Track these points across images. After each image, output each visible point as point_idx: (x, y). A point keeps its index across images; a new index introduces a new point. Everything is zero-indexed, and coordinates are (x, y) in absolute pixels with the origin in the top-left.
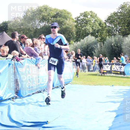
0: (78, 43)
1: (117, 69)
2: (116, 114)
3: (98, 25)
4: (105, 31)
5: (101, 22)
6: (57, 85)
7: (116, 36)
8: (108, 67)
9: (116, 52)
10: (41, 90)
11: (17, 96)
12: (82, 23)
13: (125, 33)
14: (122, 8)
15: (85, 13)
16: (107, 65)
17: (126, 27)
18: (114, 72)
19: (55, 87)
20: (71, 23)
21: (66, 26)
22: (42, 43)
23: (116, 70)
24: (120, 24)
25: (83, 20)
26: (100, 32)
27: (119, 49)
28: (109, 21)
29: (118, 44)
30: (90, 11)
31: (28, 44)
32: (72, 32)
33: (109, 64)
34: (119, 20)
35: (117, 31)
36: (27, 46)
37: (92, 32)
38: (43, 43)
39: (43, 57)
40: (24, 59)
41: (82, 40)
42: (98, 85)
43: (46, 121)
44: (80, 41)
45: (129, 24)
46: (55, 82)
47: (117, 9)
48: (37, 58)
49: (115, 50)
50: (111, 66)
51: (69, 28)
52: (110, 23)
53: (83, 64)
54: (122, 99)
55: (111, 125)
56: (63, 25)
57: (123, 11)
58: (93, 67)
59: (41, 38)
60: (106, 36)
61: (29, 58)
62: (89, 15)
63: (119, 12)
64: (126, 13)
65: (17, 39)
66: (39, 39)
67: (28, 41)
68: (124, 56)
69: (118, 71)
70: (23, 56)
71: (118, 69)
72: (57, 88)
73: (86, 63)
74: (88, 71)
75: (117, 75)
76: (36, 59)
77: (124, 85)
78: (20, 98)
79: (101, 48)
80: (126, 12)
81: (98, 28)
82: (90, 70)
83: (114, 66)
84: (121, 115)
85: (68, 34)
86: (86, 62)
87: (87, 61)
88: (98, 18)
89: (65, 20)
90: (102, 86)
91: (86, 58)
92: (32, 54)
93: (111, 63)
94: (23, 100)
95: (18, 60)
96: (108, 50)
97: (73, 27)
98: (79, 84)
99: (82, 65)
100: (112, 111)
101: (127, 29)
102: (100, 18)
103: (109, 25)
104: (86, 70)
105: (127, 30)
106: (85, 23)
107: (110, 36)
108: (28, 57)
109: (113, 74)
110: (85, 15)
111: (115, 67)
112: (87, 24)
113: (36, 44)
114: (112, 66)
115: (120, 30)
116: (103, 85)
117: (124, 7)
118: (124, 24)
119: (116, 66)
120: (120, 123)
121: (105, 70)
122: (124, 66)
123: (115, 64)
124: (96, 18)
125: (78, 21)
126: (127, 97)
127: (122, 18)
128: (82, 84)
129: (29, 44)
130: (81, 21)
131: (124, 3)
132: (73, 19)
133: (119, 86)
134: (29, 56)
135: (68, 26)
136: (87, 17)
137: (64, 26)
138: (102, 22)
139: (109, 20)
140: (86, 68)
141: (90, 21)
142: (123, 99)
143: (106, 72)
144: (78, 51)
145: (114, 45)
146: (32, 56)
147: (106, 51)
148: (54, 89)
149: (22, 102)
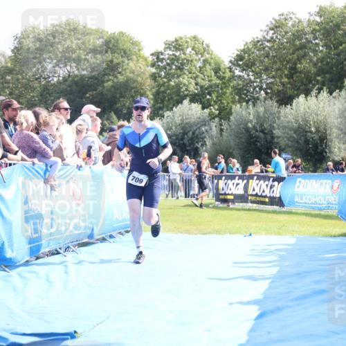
1: (261, 191)
2: (259, 310)
3: (213, 74)
4: (230, 88)
5: (219, 64)
6: (102, 234)
7: (259, 102)
8: (238, 184)
9: (259, 144)
10: (60, 248)
13: (282, 95)
14: (276, 27)
15: (176, 41)
16: (236, 181)
17: (286, 80)
18: (253, 198)
19: (97, 240)
20: (140, 68)
21: (127, 77)
22: (62, 120)
23: (259, 194)
24: (269, 72)
25: (174, 59)
26: (218, 92)
27: (265, 138)
28: (241, 63)
29: (265, 125)
30: (193, 35)
31: (22, 124)
32: (142, 91)
33: (241, 177)
34: (266, 60)
35: (261, 88)
36: (22, 130)
37: (196, 91)
38: (64, 121)
39: (63, 160)
40: (14, 164)
41: (167, 114)
42: (210, 233)
43: (70, 330)
44: (163, 116)
45: (292, 72)
47: (261, 31)
48: (47, 161)
49: (256, 141)
50: (245, 181)
51: (135, 81)
52: (244, 70)
53: (171, 178)
54: (275, 270)
55: (244, 339)
56: (120, 73)
57: (277, 37)
59: (59, 109)
60: (233, 102)
61: (26, 160)
62: (187, 47)
63: (269, 38)
64: (287, 43)
66: (53, 111)
67: (22, 118)
68: (280, 155)
69: (264, 194)
70: (9, 155)
71: (264, 191)
72: (101, 242)
73: (180, 174)
74: (186, 197)
75: (262, 207)
76: (47, 165)
77: (279, 234)
78: (4, 270)
79: (219, 136)
80: (285, 40)
81: (211, 81)
82: (192, 193)
83: (253, 183)
84: (272, 312)
85: (132, 96)
86: (181, 172)
87: (181, 169)
88: (211, 55)
89: (126, 61)
90: (221, 236)
91: (180, 161)
92: (34, 152)
93: (247, 174)
94: (9, 276)
96: (238, 141)
97: (146, 79)
99: (169, 179)
100: (249, 303)
101: (289, 83)
102: (219, 56)
103: (241, 74)
104: (179, 194)
105: (289, 86)
107: (244, 104)
108: (23, 160)
109: (250, 204)
110: (177, 45)
111: (257, 184)
112: (182, 70)
113: (46, 124)
114: (248, 182)
115: (270, 86)
116: (225, 233)
117: (279, 27)
118: (279, 72)
119: (258, 181)
120: (269, 333)
121: (230, 193)
122: (281, 183)
123: (255, 178)
124: (207, 56)
125: (158, 62)
126: (287, 263)
127: (276, 56)
128: (169, 231)
129: (25, 125)
130: (168, 61)
131: (280, 15)
132: (146, 60)
133: (266, 234)
134: (28, 156)
135: (131, 75)
136: (182, 50)
137: (123, 75)
138: (222, 66)
139: (241, 60)
140: (179, 187)
141: (192, 61)
142: (277, 269)
143: (232, 197)
145: (254, 127)
146: (34, 157)
147: (232, 144)
148: (93, 243)
149: (6, 281)
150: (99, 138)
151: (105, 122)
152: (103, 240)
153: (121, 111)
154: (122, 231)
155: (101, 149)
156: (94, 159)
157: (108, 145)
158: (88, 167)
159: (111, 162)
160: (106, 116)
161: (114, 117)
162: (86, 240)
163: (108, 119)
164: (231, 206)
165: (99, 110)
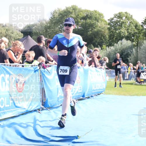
0: (112, 48)
3: (135, 28)
4: (142, 34)
6: (88, 95)
8: (145, 75)
11: (43, 107)
12: (116, 26)
16: (145, 73)
19: (86, 98)
20: (103, 25)
21: (97, 29)
25: (116, 22)
26: (137, 36)
30: (125, 12)
32: (104, 35)
37: (128, 35)
40: (52, 66)
42: (134, 95)
43: (76, 135)
44: (114, 45)
46: (86, 92)
51: (101, 31)
58: (129, 76)
60: (143, 40)
62: (124, 16)
65: (43, 44)
70: (50, 62)
72: (88, 99)
74: (123, 80)
78: (47, 110)
79: (137, 54)
81: (134, 31)
82: (125, 78)
85: (100, 37)
88: (133, 20)
89: (97, 22)
90: (138, 97)
94: (50, 112)
95: (44, 67)
97: (106, 30)
98: (112, 94)
102: (136, 20)
106: (119, 26)
108: (55, 64)
110: (120, 16)
112: (121, 26)
116: (140, 95)
121: (142, 78)
125: (111, 23)
128: (116, 94)
130: (115, 23)
132: (106, 21)
135: (100, 29)
136: (122, 18)
137: (95, 29)
138: (138, 24)
141: (125, 22)
143: (143, 80)
144: (117, 56)
148: (84, 99)
149: (49, 114)
150: (87, 55)
151: (89, 48)
152: (89, 98)
153: (95, 44)
154: (96, 94)
155: (87, 60)
156: (84, 64)
157: (90, 58)
158: (82, 67)
159: (92, 65)
160: (89, 46)
161: (93, 46)
162: (81, 98)
163: (90, 47)
164: (143, 84)
165: (86, 43)
